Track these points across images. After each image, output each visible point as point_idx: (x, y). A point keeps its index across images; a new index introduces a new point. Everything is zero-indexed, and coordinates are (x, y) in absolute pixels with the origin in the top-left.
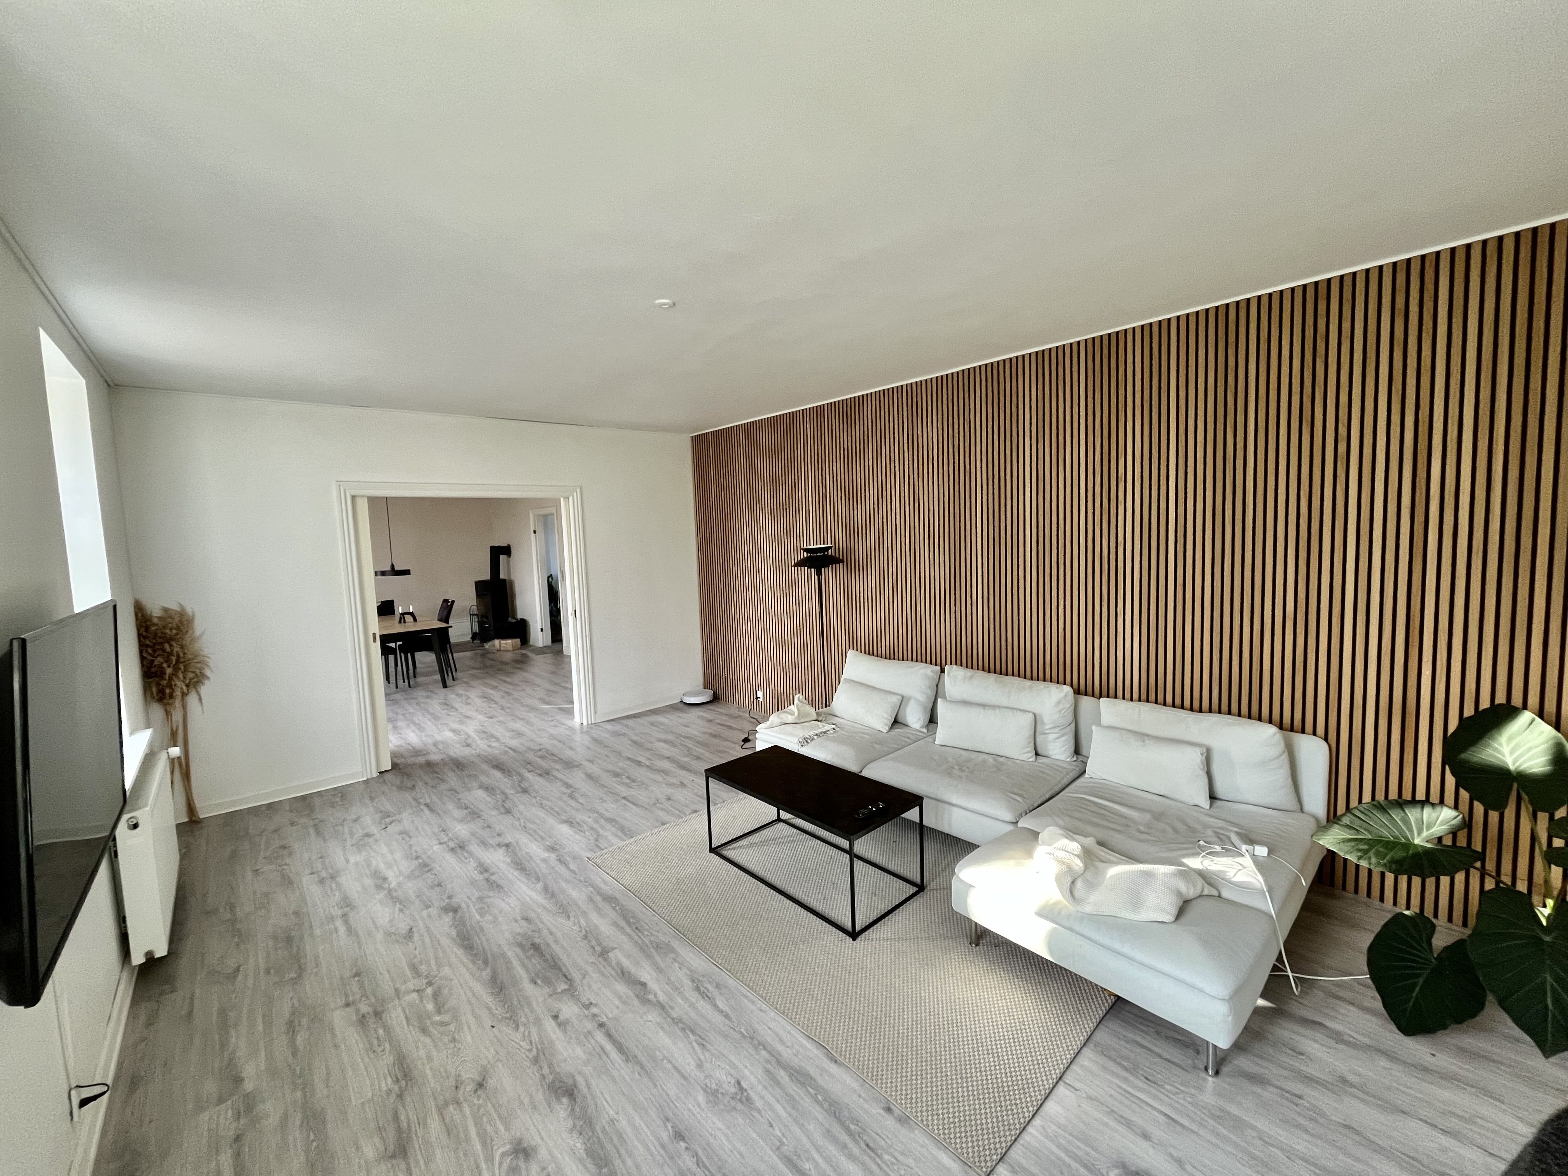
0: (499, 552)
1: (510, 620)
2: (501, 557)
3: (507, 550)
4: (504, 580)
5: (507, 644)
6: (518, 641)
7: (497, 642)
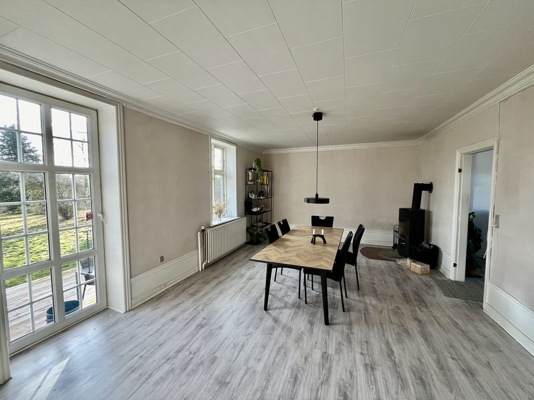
0: (421, 189)
1: (424, 244)
2: (423, 192)
3: (429, 187)
4: (424, 211)
5: (417, 267)
6: (428, 267)
7: (408, 261)
